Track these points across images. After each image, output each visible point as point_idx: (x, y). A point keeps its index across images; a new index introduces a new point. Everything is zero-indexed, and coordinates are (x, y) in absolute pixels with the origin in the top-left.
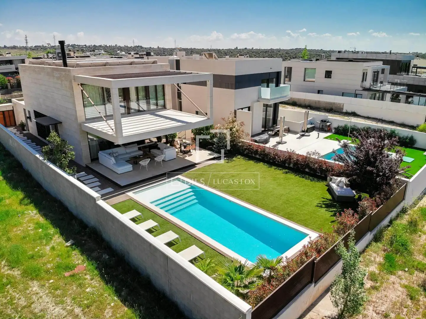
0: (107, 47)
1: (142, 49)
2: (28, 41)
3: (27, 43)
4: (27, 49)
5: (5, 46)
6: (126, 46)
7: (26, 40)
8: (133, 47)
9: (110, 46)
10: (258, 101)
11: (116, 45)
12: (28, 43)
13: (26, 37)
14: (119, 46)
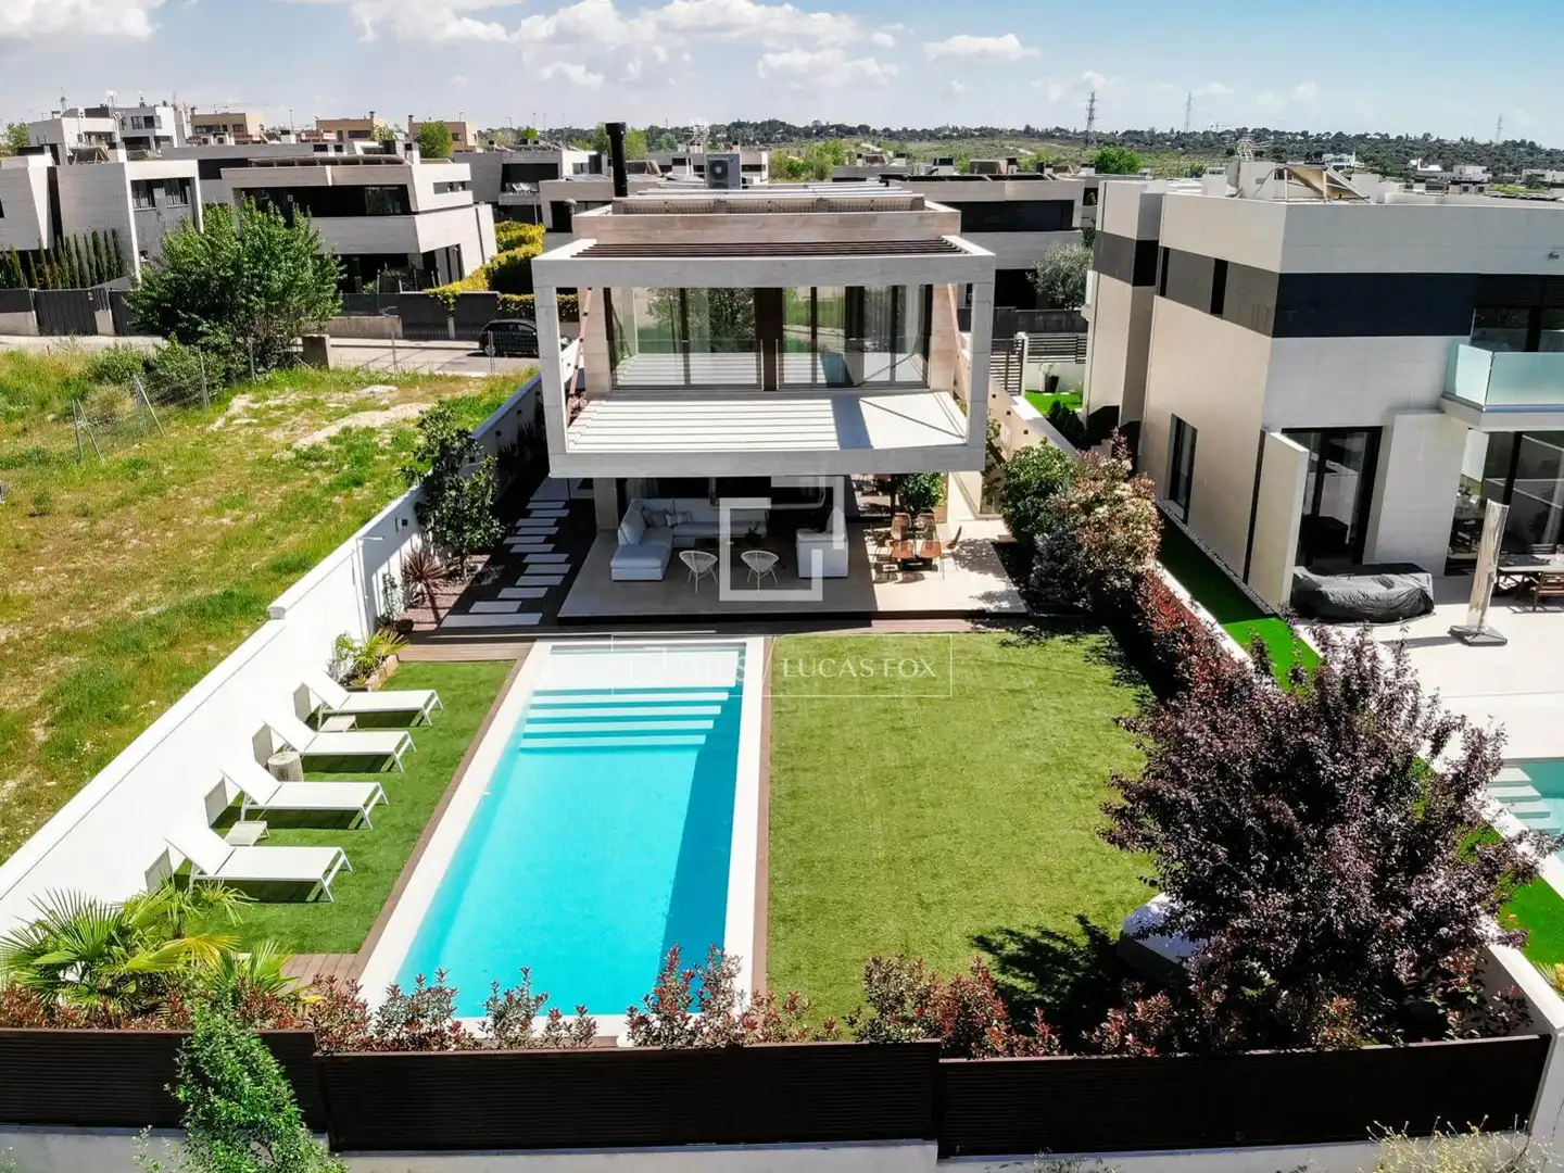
0: (1389, 141)
1: (1531, 155)
2: (1095, 114)
3: (1091, 119)
4: (1087, 141)
5: (1028, 128)
6: (1466, 142)
7: (1091, 110)
8: (1497, 147)
9: (1400, 138)
10: (1438, 409)
11: (1427, 136)
12: (1095, 122)
13: (1092, 101)
14: (1438, 140)
